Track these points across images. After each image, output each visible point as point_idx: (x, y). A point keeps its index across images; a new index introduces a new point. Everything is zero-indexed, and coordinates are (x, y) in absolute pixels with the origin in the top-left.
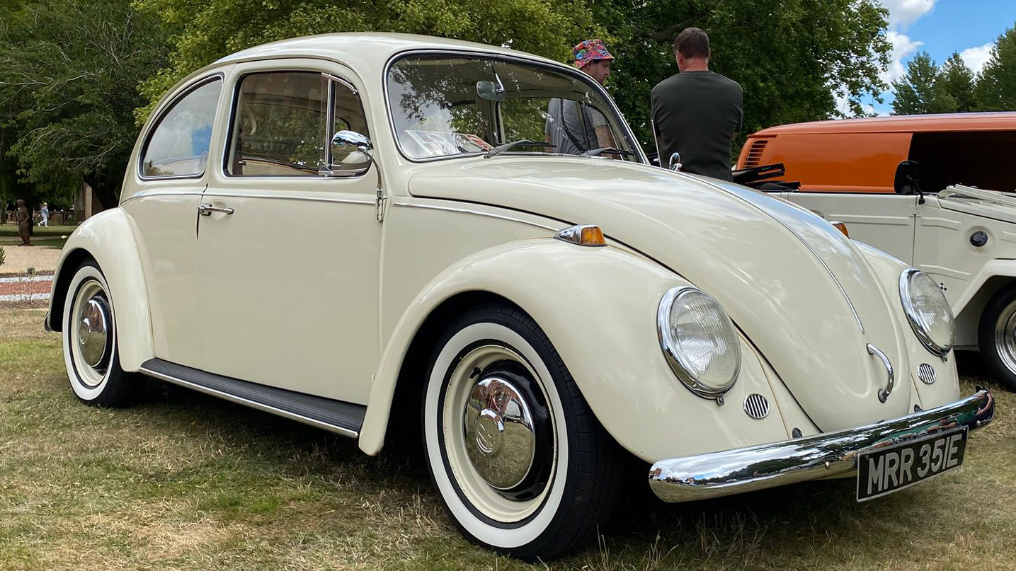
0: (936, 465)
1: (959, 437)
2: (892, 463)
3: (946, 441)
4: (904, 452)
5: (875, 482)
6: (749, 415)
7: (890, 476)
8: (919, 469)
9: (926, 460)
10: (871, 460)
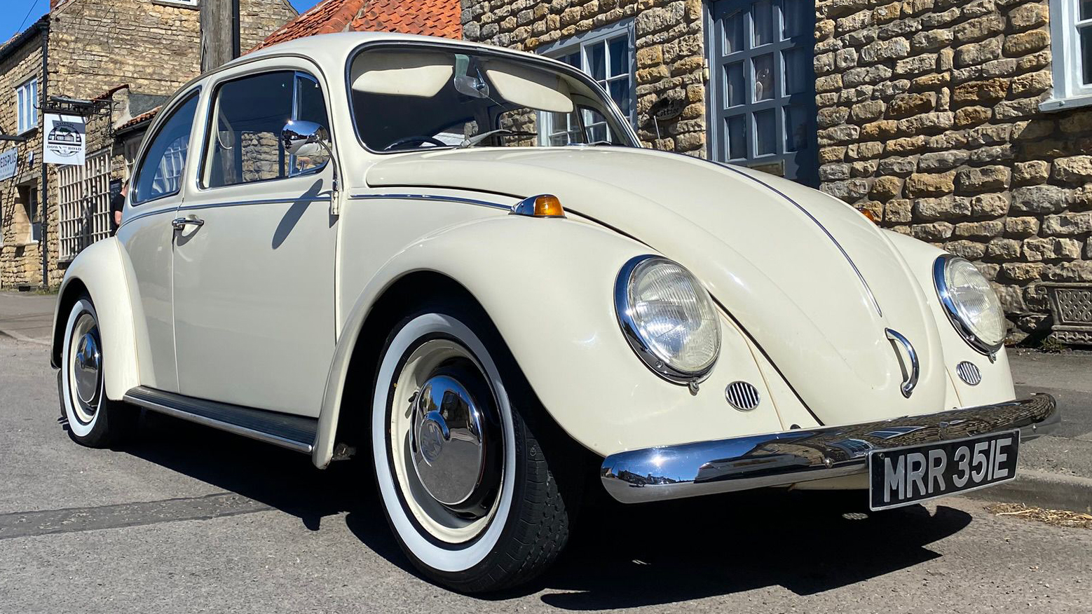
0: (978, 474)
1: (1008, 442)
2: (916, 466)
3: (990, 446)
4: (933, 454)
5: (894, 488)
6: (732, 405)
7: (914, 482)
8: (955, 477)
9: (963, 465)
10: (887, 460)
